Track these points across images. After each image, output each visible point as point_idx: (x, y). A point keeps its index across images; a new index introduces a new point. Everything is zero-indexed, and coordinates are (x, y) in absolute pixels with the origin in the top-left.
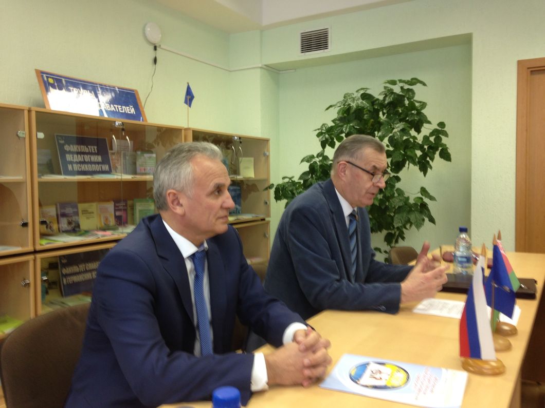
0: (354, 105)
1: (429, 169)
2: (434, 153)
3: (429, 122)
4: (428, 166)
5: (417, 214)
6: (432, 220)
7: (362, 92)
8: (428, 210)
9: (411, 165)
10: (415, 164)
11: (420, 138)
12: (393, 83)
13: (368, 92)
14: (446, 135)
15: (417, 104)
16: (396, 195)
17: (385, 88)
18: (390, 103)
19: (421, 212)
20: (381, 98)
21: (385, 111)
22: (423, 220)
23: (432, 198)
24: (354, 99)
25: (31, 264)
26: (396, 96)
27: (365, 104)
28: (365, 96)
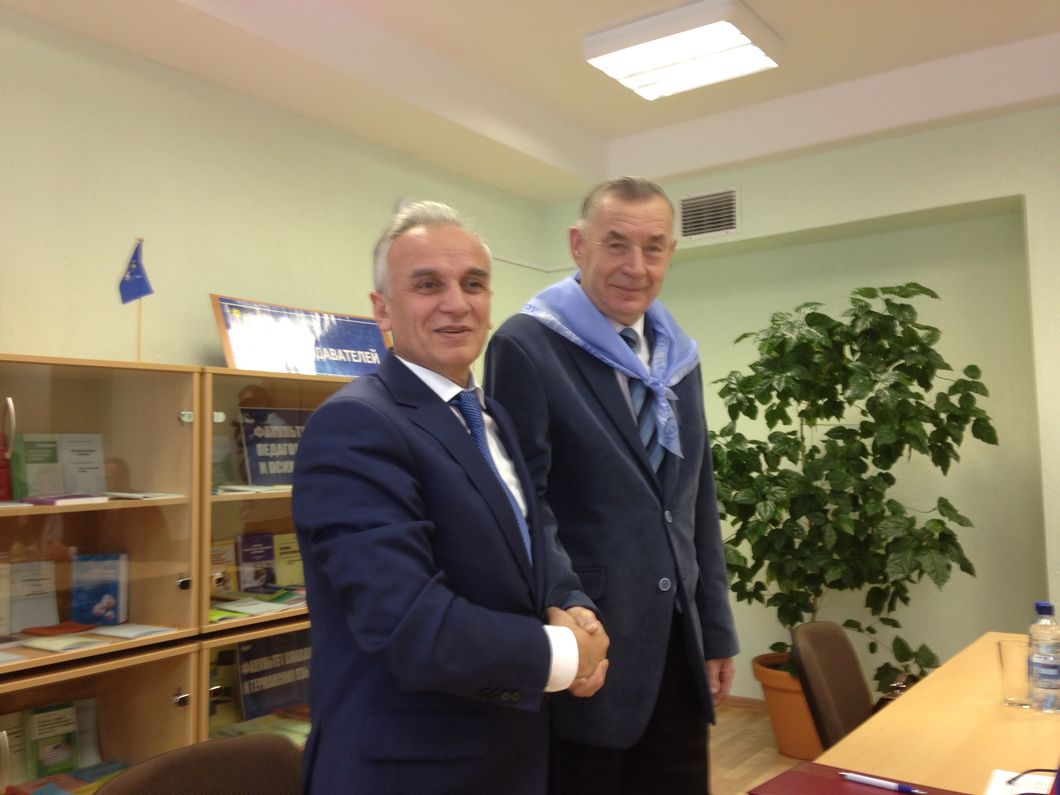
0: (792, 336)
1: (953, 461)
2: (961, 429)
3: (947, 367)
4: (951, 454)
5: (934, 554)
6: (967, 567)
7: (808, 311)
8: (957, 547)
9: (915, 453)
10: (923, 450)
11: (930, 400)
12: (871, 293)
13: (821, 310)
14: (984, 391)
15: (921, 333)
16: (888, 513)
17: (854, 301)
18: (865, 333)
19: (943, 551)
20: (847, 321)
21: (855, 347)
22: (949, 567)
23: (963, 522)
24: (792, 326)
25: (193, 660)
26: (877, 320)
27: (816, 334)
28: (815, 320)
